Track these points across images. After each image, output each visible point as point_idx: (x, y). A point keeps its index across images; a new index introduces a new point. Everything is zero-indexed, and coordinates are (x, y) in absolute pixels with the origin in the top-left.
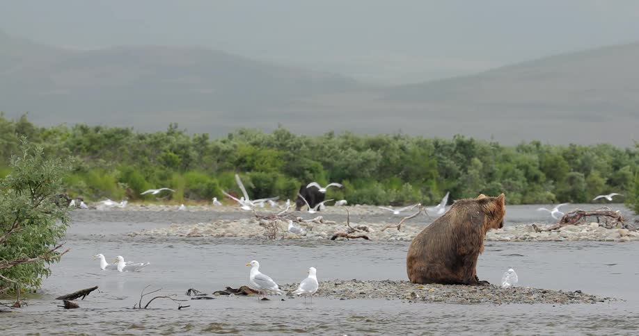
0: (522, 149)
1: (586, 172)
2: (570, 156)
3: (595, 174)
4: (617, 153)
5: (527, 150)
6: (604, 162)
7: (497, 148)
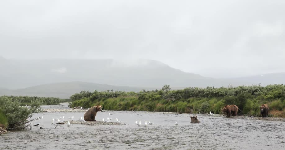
0: (42, 98)
1: (51, 101)
2: (48, 99)
3: (52, 101)
4: (54, 98)
5: (43, 98)
6: (53, 100)
7: (40, 98)
